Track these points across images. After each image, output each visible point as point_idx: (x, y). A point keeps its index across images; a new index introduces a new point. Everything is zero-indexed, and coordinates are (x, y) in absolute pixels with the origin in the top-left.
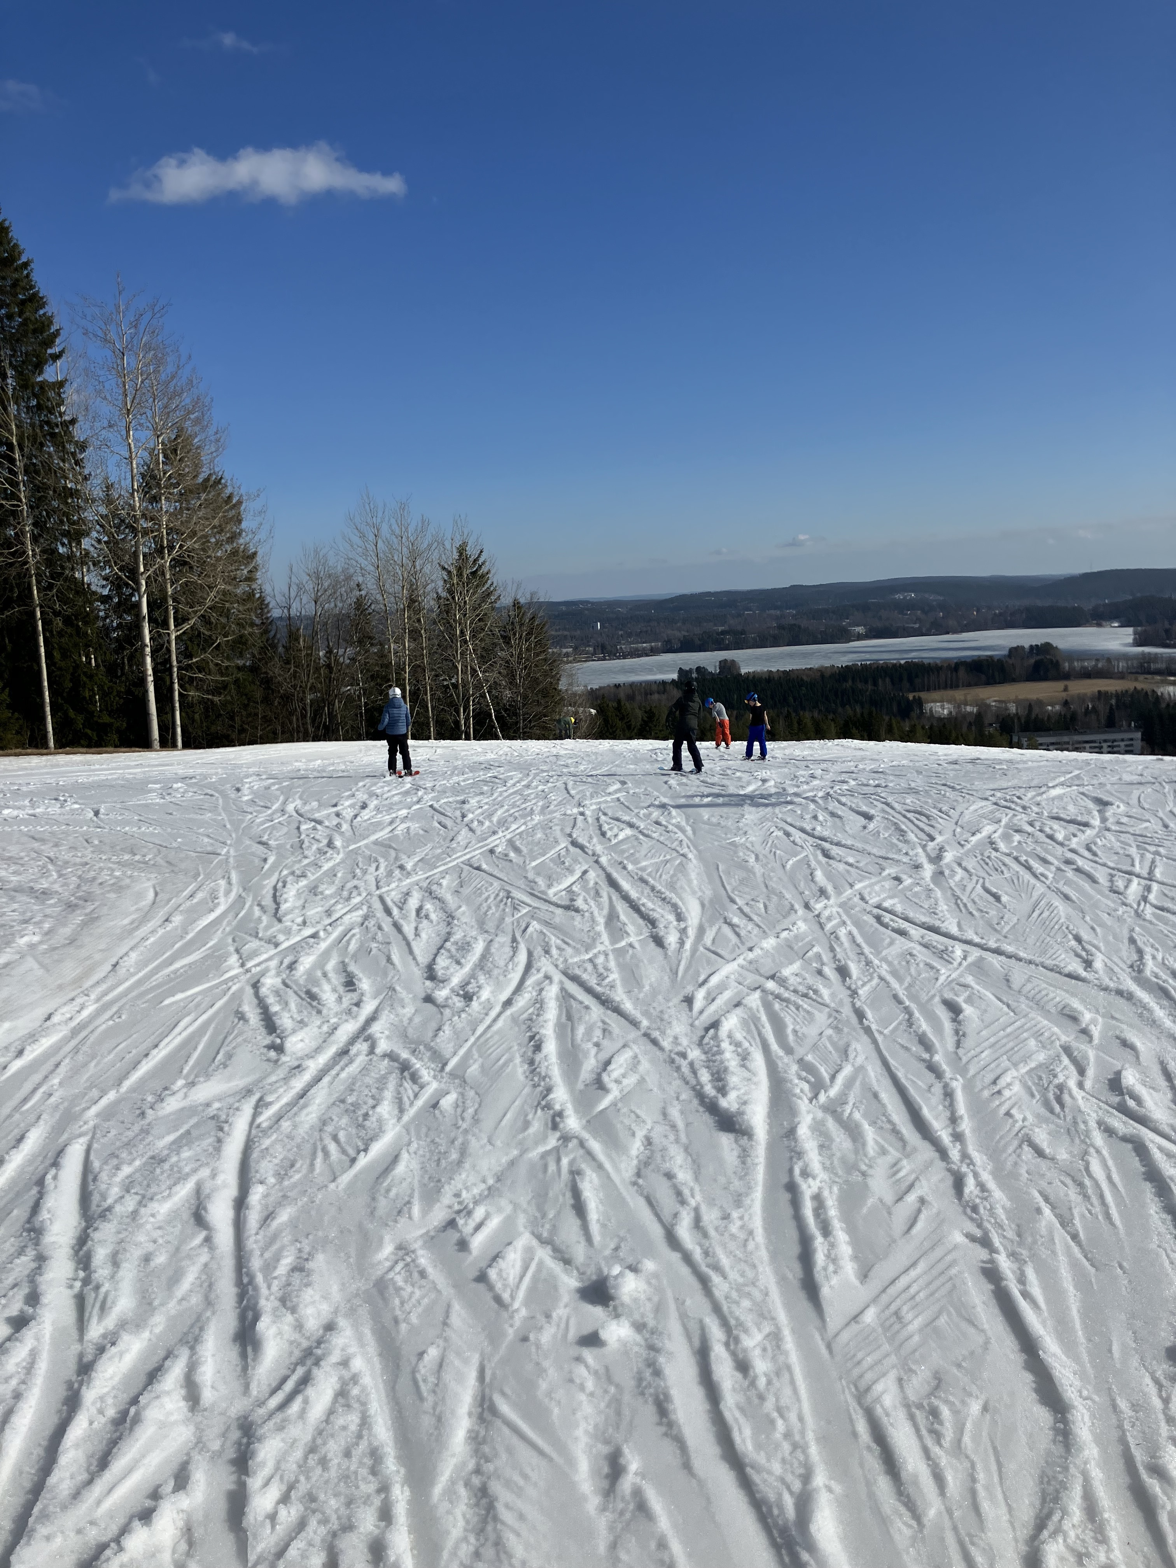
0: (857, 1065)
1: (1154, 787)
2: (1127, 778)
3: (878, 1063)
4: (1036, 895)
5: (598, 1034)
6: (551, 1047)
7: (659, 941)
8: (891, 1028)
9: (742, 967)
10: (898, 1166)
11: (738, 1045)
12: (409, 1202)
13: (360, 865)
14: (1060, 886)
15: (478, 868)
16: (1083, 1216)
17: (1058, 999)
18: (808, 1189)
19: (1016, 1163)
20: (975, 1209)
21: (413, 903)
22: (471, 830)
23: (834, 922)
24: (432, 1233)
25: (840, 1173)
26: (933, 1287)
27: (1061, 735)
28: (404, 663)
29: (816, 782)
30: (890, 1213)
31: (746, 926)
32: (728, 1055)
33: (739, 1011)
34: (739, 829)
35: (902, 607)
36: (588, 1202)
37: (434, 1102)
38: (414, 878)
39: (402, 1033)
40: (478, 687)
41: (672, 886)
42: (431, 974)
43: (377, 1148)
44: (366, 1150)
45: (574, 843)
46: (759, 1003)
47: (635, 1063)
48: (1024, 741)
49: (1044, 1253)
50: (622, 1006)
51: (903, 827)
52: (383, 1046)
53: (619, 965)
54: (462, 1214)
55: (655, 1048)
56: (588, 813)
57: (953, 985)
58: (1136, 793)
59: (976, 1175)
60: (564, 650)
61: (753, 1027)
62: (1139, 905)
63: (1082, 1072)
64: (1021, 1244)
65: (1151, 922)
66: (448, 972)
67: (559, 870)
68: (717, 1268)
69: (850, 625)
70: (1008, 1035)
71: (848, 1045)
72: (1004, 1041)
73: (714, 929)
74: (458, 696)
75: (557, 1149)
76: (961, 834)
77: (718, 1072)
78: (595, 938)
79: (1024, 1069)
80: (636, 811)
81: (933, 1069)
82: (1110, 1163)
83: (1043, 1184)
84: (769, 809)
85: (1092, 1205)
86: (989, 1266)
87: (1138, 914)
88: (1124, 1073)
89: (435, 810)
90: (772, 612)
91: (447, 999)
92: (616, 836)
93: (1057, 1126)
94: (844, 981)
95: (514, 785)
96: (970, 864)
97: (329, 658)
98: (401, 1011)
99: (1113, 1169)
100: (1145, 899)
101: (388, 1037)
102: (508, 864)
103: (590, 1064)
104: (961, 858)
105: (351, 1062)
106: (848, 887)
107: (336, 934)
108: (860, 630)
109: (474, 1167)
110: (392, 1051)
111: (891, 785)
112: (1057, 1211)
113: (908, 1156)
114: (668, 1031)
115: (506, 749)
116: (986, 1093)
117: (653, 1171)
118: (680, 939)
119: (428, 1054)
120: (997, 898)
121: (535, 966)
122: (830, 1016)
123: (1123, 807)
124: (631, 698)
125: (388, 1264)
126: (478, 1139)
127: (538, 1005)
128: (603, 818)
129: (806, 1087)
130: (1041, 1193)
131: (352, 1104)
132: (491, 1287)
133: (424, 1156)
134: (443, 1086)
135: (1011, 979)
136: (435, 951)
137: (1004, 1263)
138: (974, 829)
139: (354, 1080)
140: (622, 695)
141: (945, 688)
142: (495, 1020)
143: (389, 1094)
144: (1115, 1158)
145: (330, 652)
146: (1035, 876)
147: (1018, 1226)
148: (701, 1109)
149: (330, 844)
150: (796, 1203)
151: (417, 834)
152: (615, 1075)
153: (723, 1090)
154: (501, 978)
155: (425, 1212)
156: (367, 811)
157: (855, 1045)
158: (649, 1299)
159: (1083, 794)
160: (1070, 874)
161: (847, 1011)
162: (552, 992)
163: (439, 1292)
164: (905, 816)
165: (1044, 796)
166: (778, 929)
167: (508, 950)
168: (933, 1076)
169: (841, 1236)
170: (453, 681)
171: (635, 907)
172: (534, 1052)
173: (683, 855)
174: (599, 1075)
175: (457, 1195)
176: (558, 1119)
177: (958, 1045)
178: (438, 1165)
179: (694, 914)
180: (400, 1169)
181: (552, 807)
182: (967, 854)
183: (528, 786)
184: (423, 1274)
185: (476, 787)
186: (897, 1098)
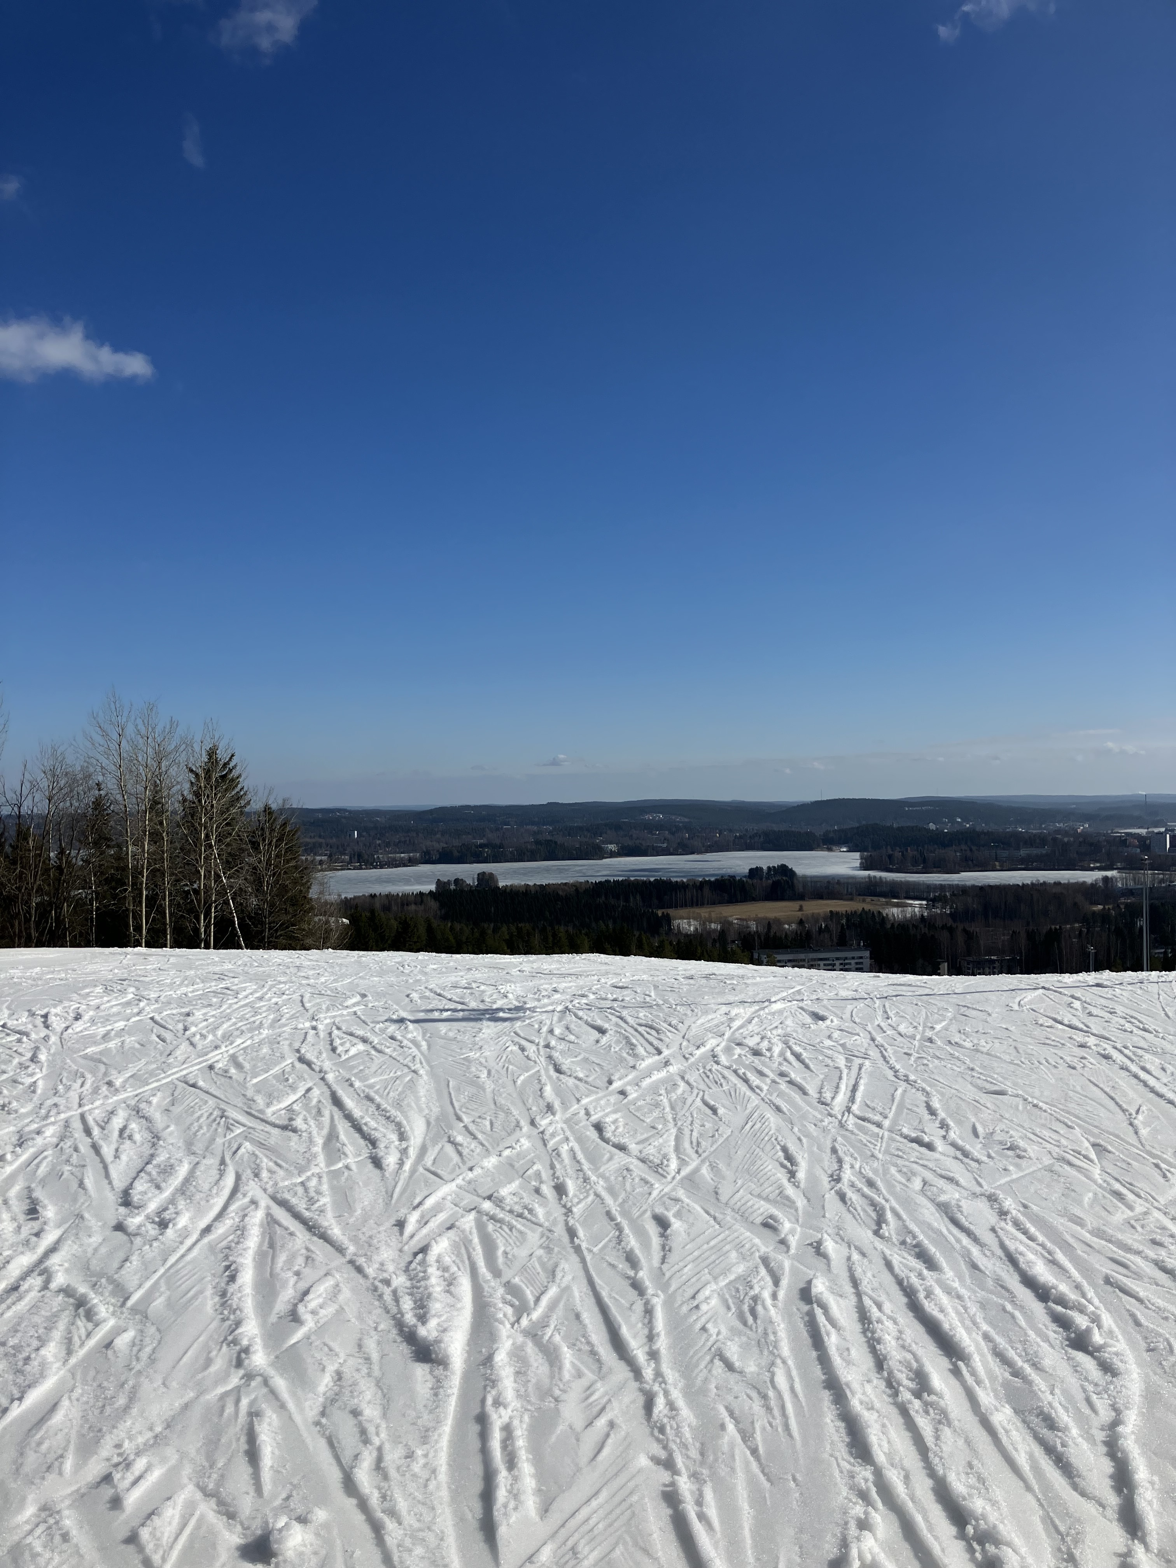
0: (563, 1285)
1: (866, 1002)
2: (844, 993)
3: (585, 1282)
4: (750, 1107)
5: (300, 1260)
6: (247, 1277)
7: (377, 1162)
8: (600, 1246)
9: (460, 1188)
10: (592, 1389)
11: (446, 1269)
12: (62, 1456)
13: (64, 1080)
14: (773, 1098)
15: (193, 1086)
16: (764, 1429)
17: (762, 1210)
18: (498, 1419)
19: (706, 1379)
20: (662, 1430)
21: (117, 1122)
22: (192, 1044)
23: (557, 1139)
24: (83, 1491)
25: (533, 1399)
26: (613, 1516)
27: (797, 952)
28: (143, 866)
29: (557, 996)
30: (578, 1440)
31: (470, 1143)
32: (433, 1280)
33: (451, 1233)
34: (475, 1044)
35: (650, 827)
36: (263, 1447)
37: (107, 1342)
38: (122, 1096)
39: (84, 1267)
40: (222, 893)
41: (398, 1105)
42: (126, 1201)
43: (34, 1397)
44: (20, 1399)
45: (302, 1060)
46: (473, 1224)
47: (336, 1290)
48: (764, 958)
49: (723, 1471)
50: (329, 1232)
51: (634, 1041)
52: (60, 1280)
53: (332, 1188)
54: (120, 1468)
55: (359, 1276)
56: (321, 1027)
57: (665, 1199)
58: (850, 1008)
59: (666, 1393)
60: (318, 858)
61: (463, 1251)
62: (843, 1116)
63: (776, 1282)
64: (702, 1463)
65: (852, 1132)
66: (146, 1197)
67: (281, 1087)
68: (392, 1513)
69: (603, 842)
70: (712, 1248)
71: (556, 1265)
72: (708, 1253)
73: (437, 1148)
74: (199, 902)
75: (238, 1390)
76: (687, 1047)
77: (421, 1299)
78: (310, 1159)
79: (723, 1283)
80: (372, 1025)
81: (637, 1286)
82: (794, 1373)
83: (730, 1398)
84: (507, 1024)
85: (774, 1418)
86: (668, 1489)
87: (842, 1125)
88: (814, 1281)
89: (156, 1022)
90: (529, 827)
91: (139, 1227)
92: (347, 1051)
93: (749, 1338)
94: (560, 1199)
95: (246, 997)
96: (692, 1077)
97: (60, 859)
98: (86, 1240)
99: (797, 1380)
100: (849, 1110)
101: (67, 1271)
102: (228, 1080)
103: (287, 1294)
104: (685, 1072)
105: (20, 1299)
106: (575, 1101)
107: (26, 1155)
108: (612, 847)
109: (142, 1412)
110: (68, 1286)
111: (627, 999)
112: (741, 1426)
113: (602, 1378)
114: (375, 1257)
115: (246, 959)
116: (685, 1309)
117: (339, 1408)
118: (401, 1159)
119: (110, 1287)
120: (714, 1111)
121: (242, 1190)
122: (542, 1236)
123: (836, 1022)
124: (386, 908)
125: (28, 1527)
126: (151, 1381)
127: (239, 1232)
128: (336, 1032)
129: (509, 1310)
130: (727, 1408)
131: (13, 1347)
132: (141, 1549)
133: (87, 1403)
134: (121, 1323)
135: (720, 1191)
136: (134, 1175)
137: (685, 1485)
138: (699, 1042)
139: (21, 1319)
140: (377, 905)
141: (692, 905)
142: (190, 1249)
143: (57, 1334)
144: (799, 1367)
145: (62, 852)
146: (751, 1088)
147: (702, 1444)
148: (399, 1339)
149: (34, 1059)
150: (484, 1436)
151: (133, 1048)
152: (312, 1305)
153: (423, 1319)
154: (203, 1203)
155: (78, 1468)
156: (80, 1022)
157: (564, 1265)
158: (316, 1553)
159: (802, 1008)
160: (783, 1086)
161: (560, 1231)
162: (257, 1217)
163: (81, 1556)
164: (636, 1030)
165: (767, 1010)
166: (501, 1148)
167: (215, 1173)
168: (635, 1293)
169: (526, 1468)
170: (195, 886)
171: (357, 1127)
172: (228, 1283)
173: (414, 1072)
174: (295, 1305)
175: (118, 1446)
176: (243, 1355)
177: (663, 1260)
178: (101, 1412)
179: (417, 1131)
180: (58, 1418)
181: (283, 1021)
182: (690, 1067)
183: (261, 999)
184: (65, 1537)
185: (205, 1000)
186: (599, 1317)
